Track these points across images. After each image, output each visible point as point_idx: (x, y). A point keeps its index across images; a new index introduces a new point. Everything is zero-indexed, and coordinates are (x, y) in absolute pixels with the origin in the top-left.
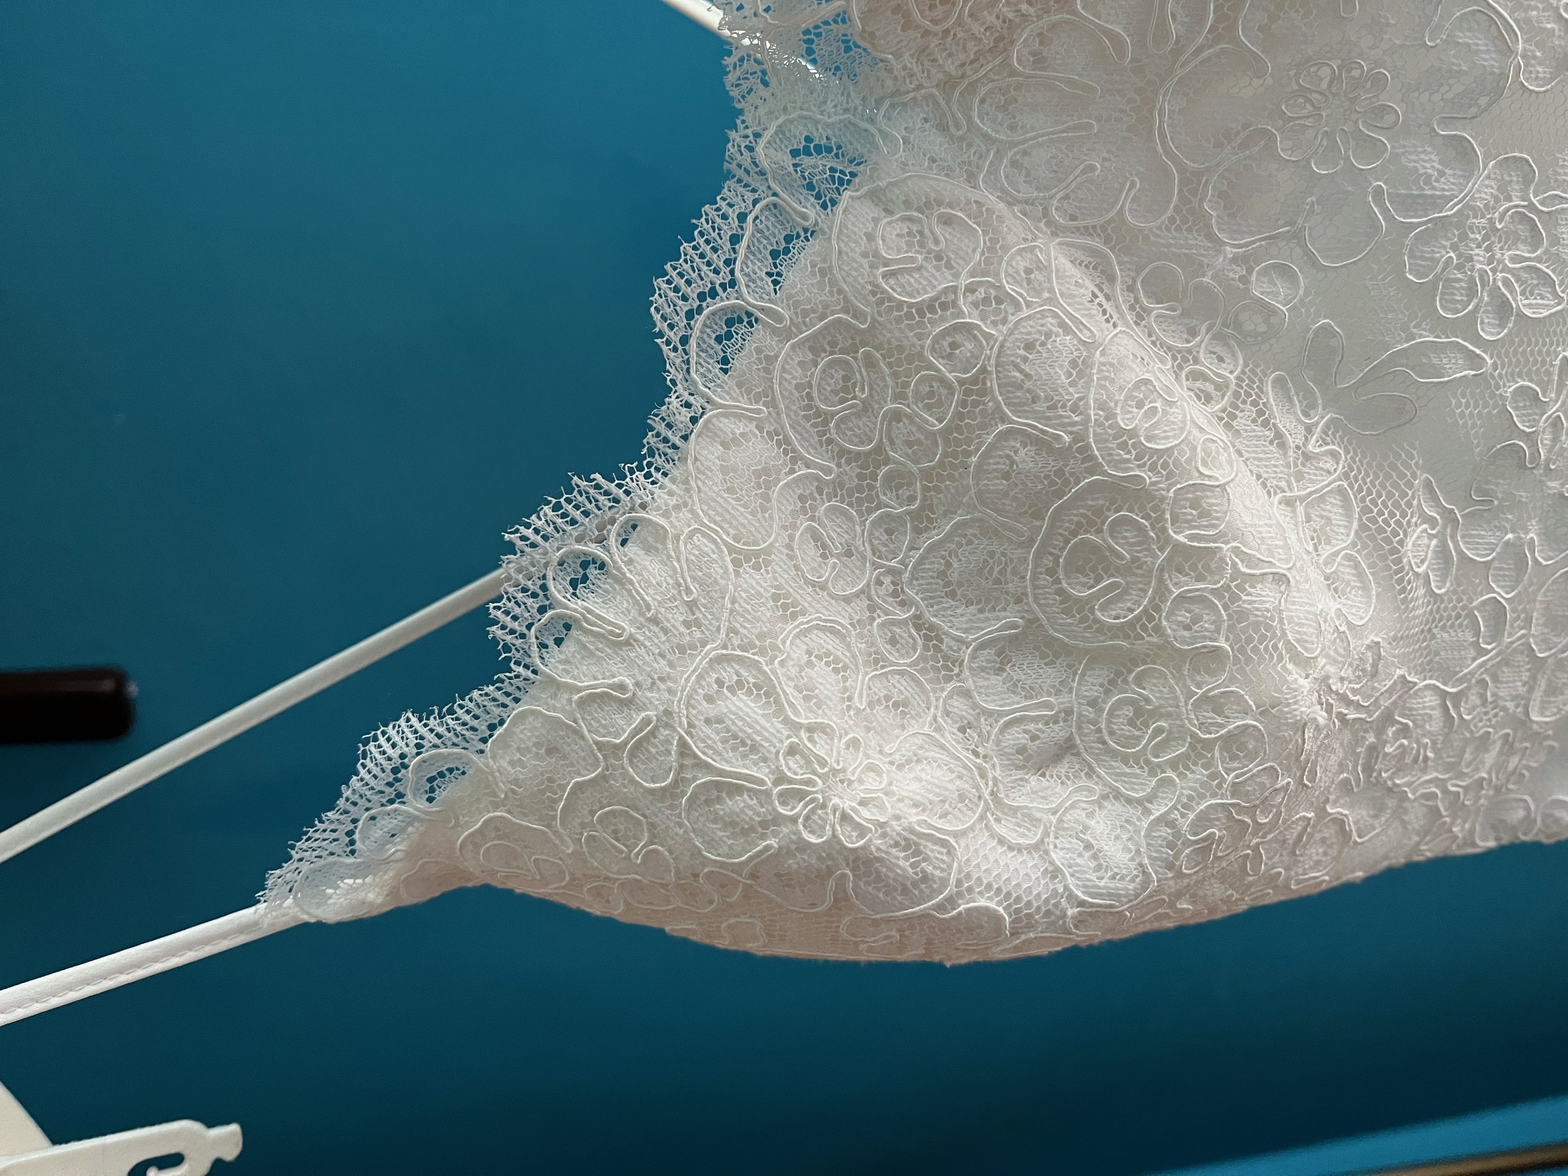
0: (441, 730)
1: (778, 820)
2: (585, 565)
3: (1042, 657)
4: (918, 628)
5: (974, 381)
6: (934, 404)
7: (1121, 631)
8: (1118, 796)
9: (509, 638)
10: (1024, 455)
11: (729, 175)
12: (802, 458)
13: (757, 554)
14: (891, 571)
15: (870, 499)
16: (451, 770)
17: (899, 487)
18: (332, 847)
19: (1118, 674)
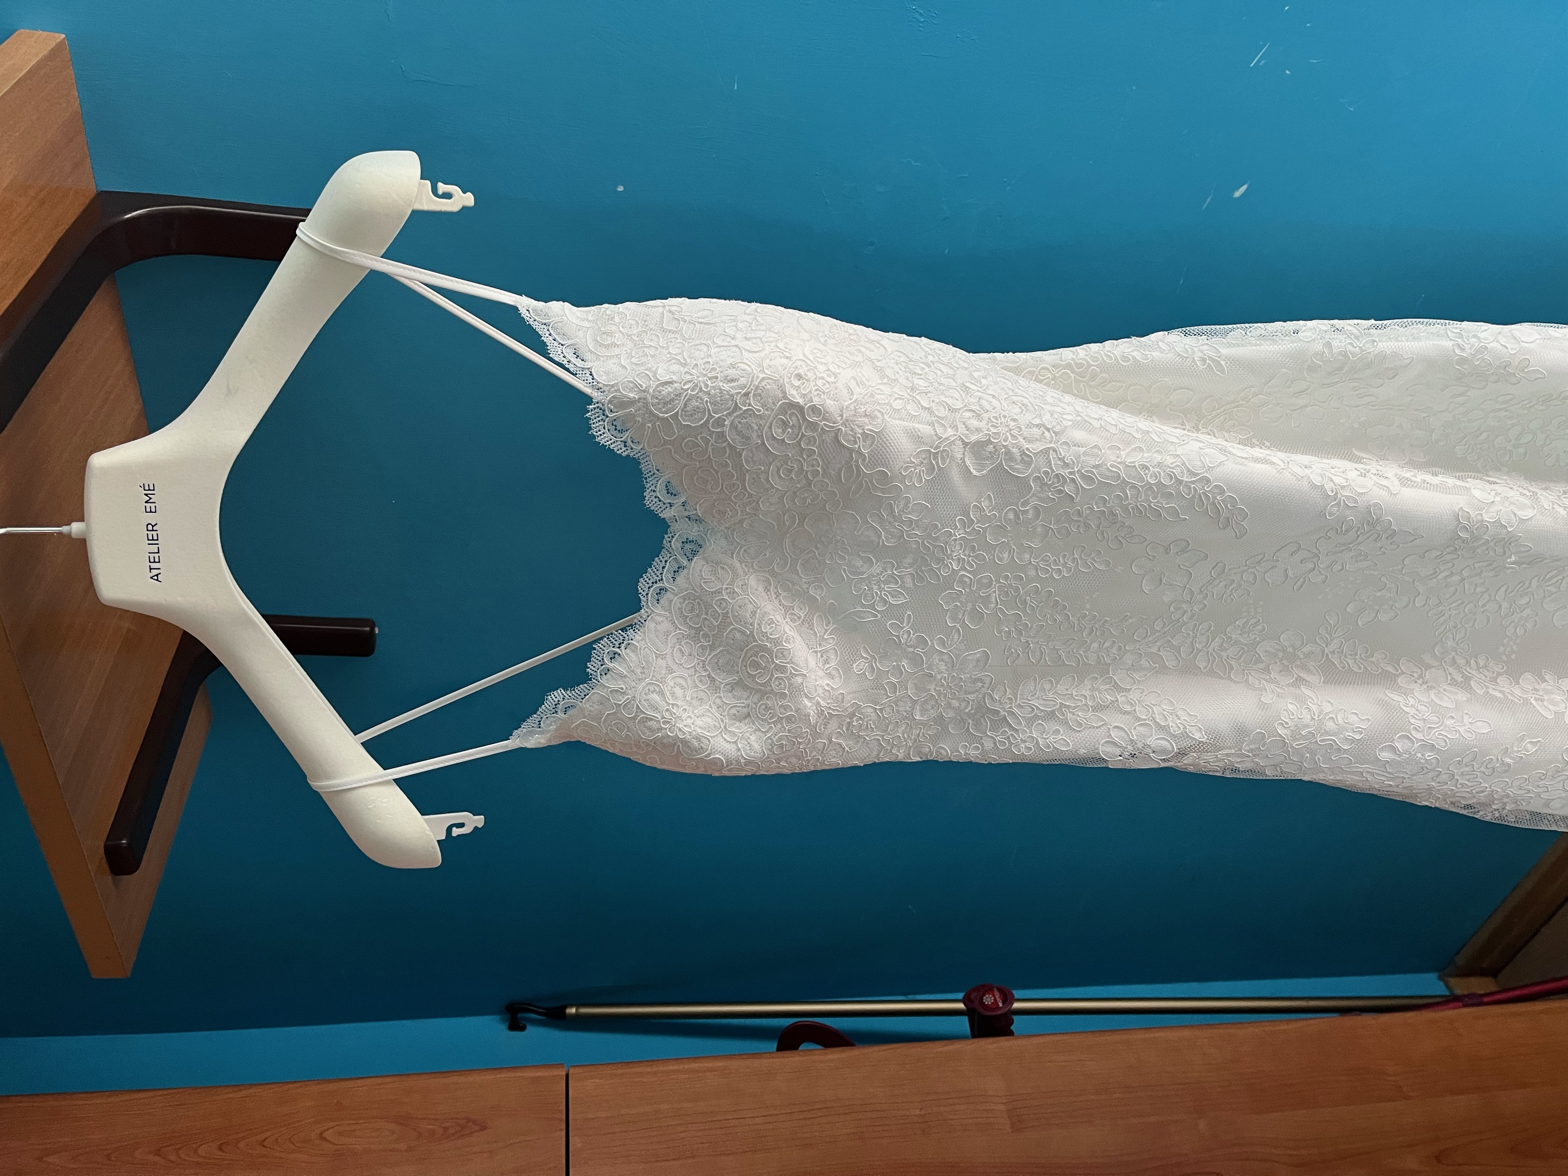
0: (570, 695)
1: (661, 728)
2: (615, 654)
3: (744, 689)
4: (709, 677)
5: (726, 613)
6: (716, 619)
7: (761, 685)
8: (760, 730)
9: (592, 672)
10: (738, 635)
11: (664, 548)
12: (679, 628)
13: (663, 655)
14: (702, 661)
15: (698, 640)
16: (572, 706)
17: (706, 637)
18: (533, 725)
19: (762, 696)
